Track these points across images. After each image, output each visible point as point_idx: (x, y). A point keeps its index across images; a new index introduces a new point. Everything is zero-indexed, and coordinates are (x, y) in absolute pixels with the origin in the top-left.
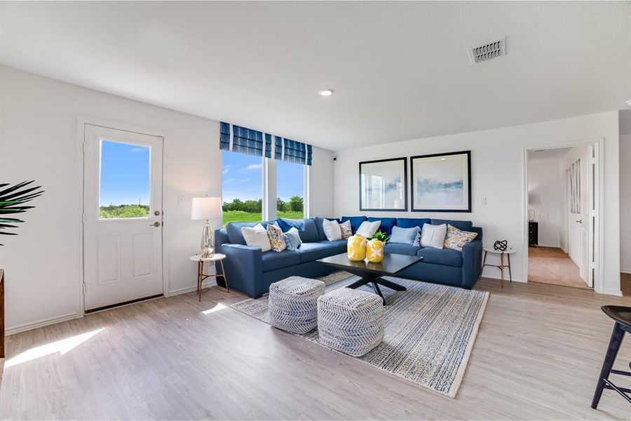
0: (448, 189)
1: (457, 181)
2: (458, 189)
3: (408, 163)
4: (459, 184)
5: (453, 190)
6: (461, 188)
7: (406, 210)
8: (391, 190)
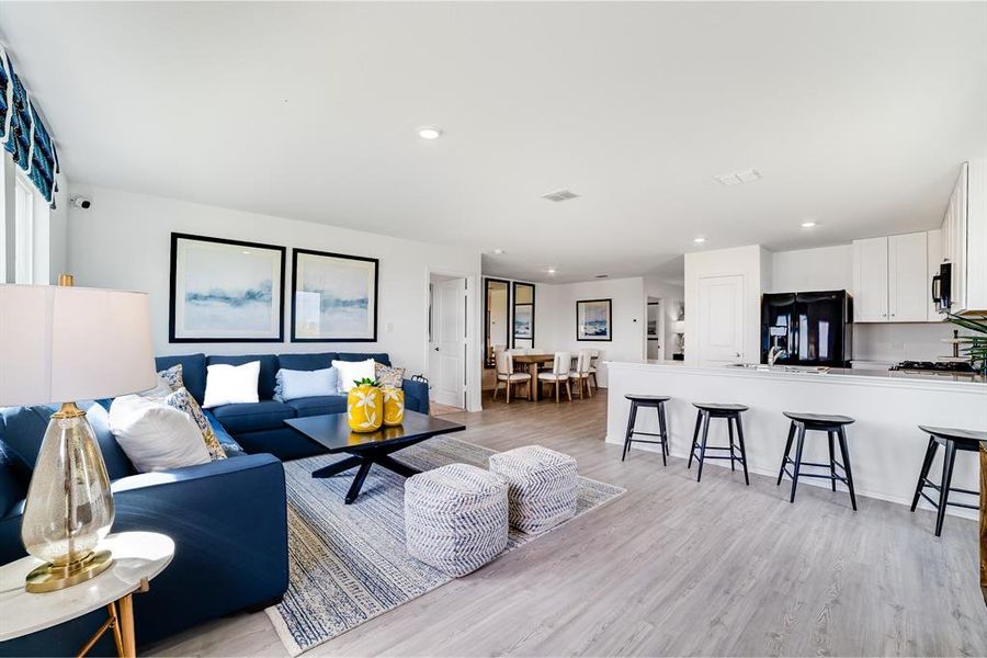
0: (349, 309)
1: (361, 297)
2: (363, 310)
3: (290, 259)
4: (363, 302)
5: (355, 310)
6: (366, 308)
7: (281, 340)
8: (251, 301)
